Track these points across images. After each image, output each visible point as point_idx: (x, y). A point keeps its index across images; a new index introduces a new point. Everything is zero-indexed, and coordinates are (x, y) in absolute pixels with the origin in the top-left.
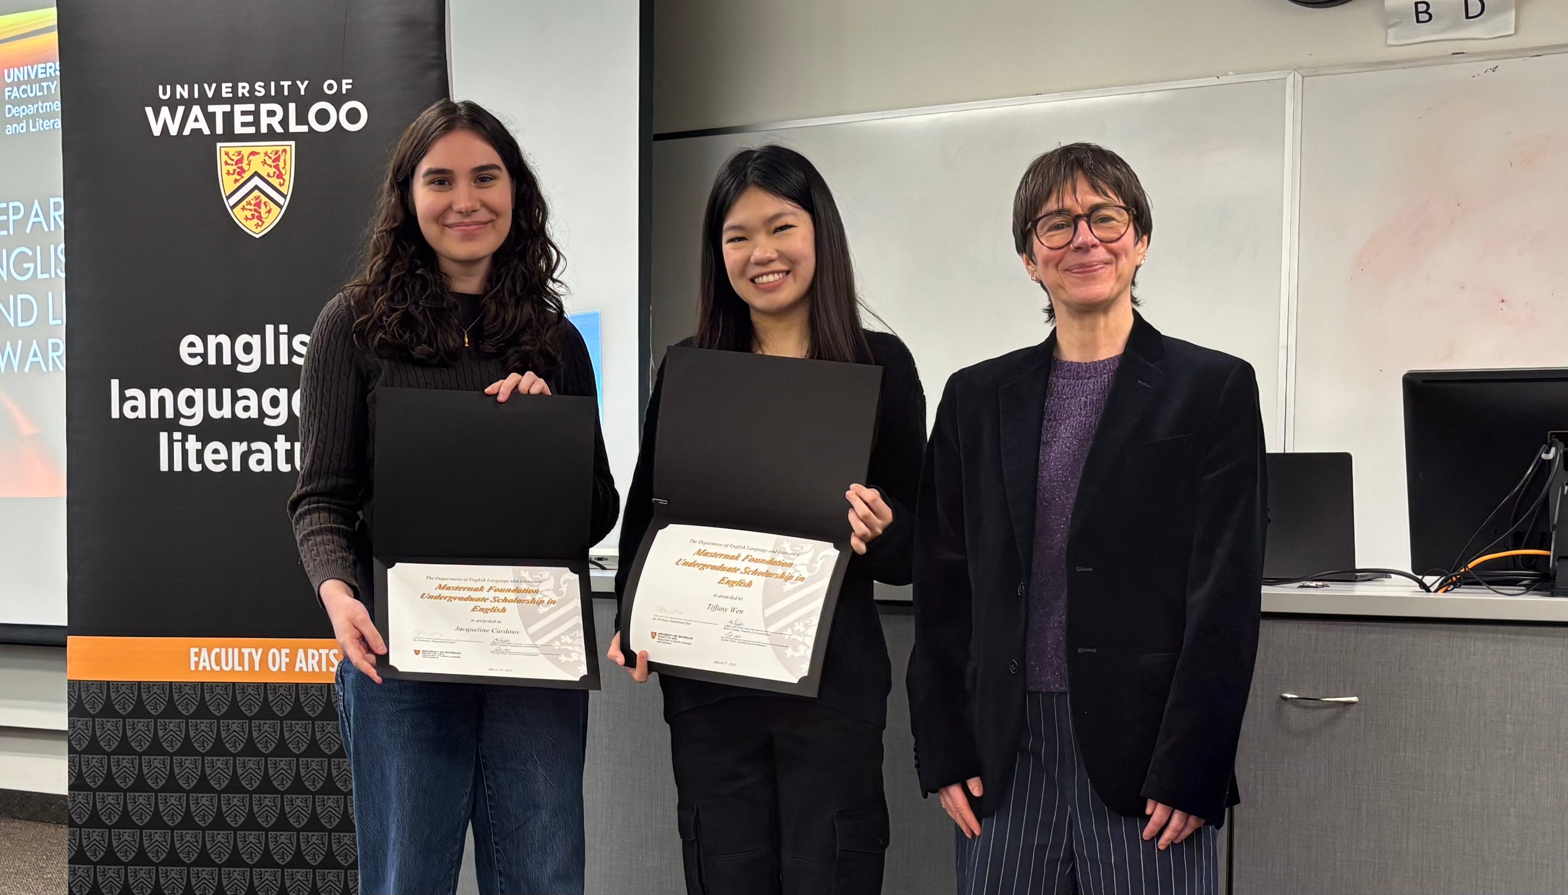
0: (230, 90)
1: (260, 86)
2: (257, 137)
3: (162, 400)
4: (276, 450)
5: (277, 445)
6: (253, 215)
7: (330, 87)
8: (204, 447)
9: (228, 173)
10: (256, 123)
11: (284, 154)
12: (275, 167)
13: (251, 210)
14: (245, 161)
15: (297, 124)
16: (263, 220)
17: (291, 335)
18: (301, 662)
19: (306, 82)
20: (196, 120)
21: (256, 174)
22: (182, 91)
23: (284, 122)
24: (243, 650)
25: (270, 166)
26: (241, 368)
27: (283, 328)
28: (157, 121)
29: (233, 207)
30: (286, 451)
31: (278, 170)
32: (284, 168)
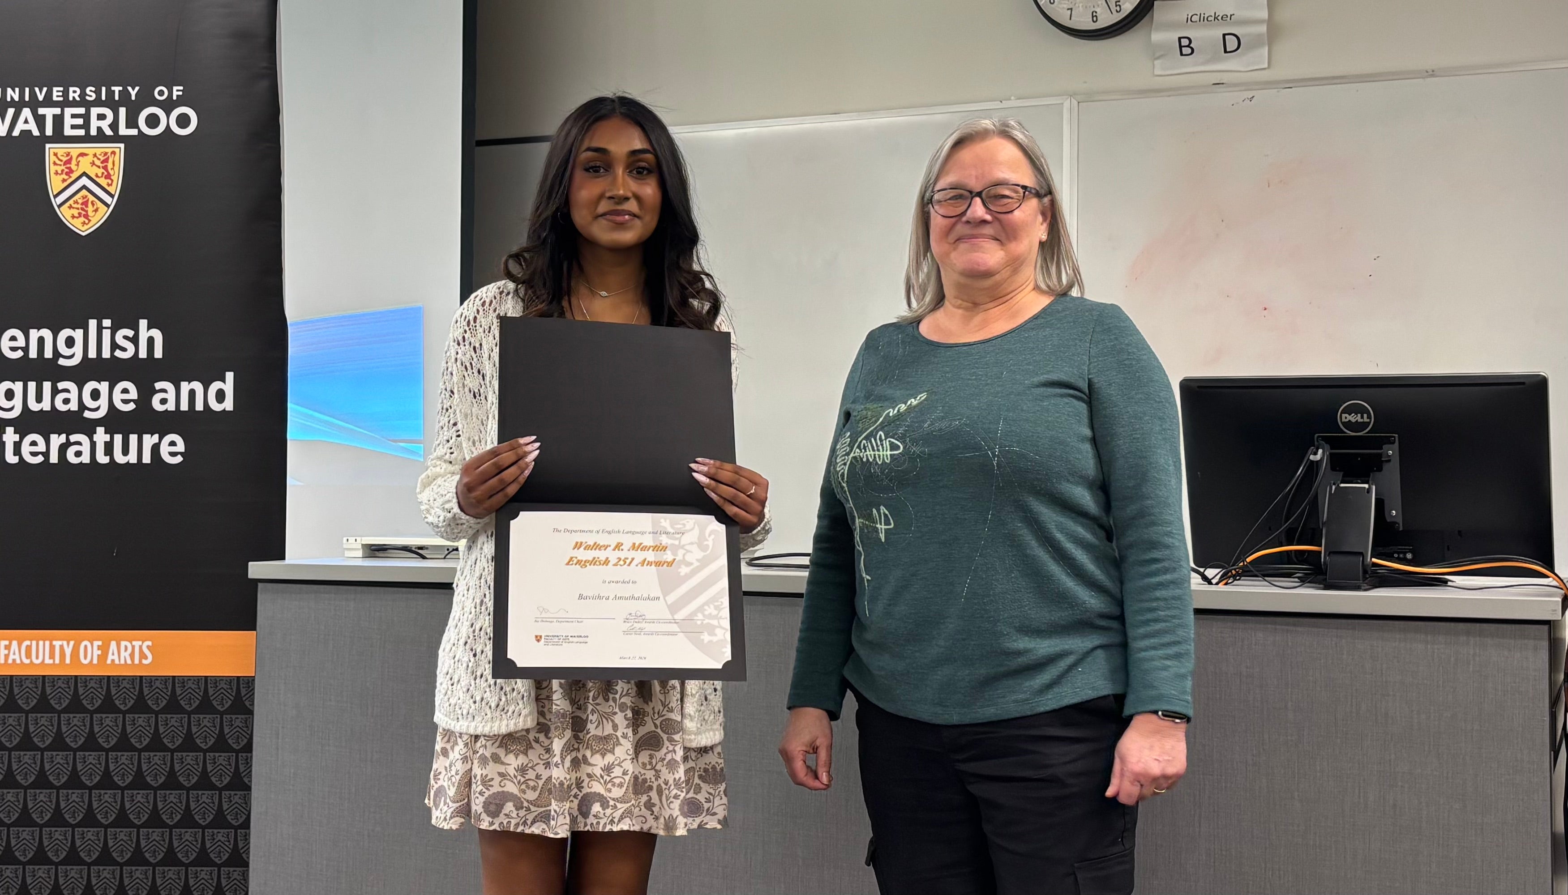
0: (61, 94)
1: (91, 91)
2: (87, 139)
4: (95, 443)
5: (96, 437)
6: (80, 214)
7: (161, 93)
8: (21, 439)
9: (56, 173)
10: (86, 126)
11: (113, 155)
12: (103, 168)
13: (78, 209)
14: (74, 162)
15: (128, 126)
16: (90, 218)
17: (114, 330)
18: (113, 654)
19: (137, 88)
20: (26, 122)
21: (85, 174)
22: (13, 94)
23: (114, 126)
24: (54, 643)
25: (99, 167)
26: (62, 362)
27: (107, 323)
29: (59, 206)
30: (106, 443)
31: (107, 171)
32: (112, 169)
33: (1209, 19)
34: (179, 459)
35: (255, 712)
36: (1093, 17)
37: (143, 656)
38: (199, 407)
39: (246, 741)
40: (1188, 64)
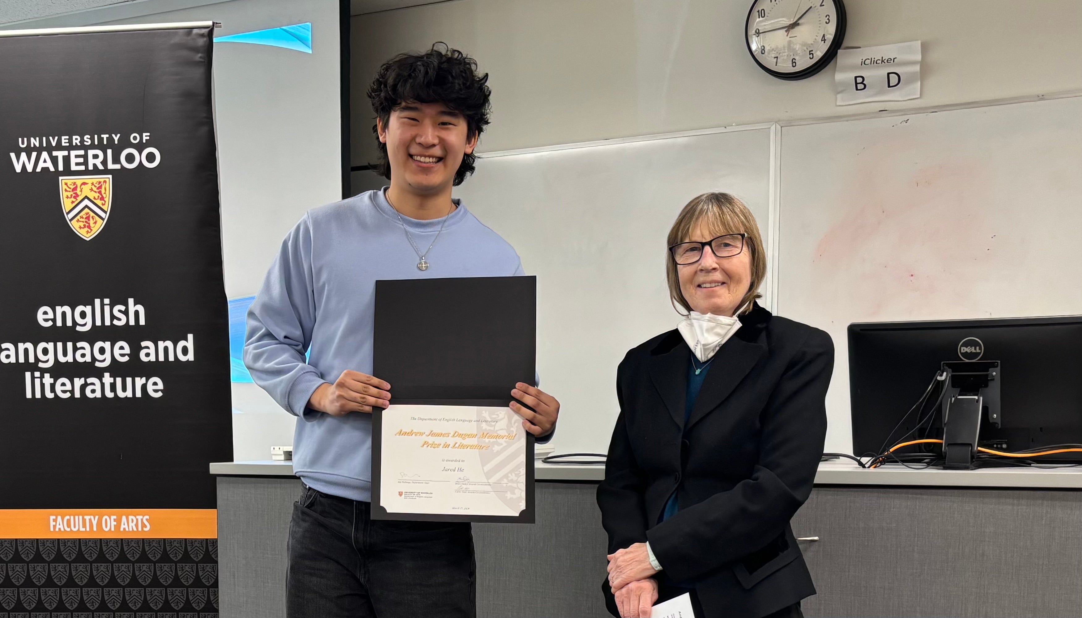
0: (67, 141)
1: (87, 138)
2: (87, 172)
3: (26, 351)
4: (104, 383)
5: (104, 380)
6: (85, 225)
7: (135, 138)
8: (55, 381)
10: (86, 163)
11: (105, 184)
12: (99, 192)
13: (83, 222)
14: (79, 189)
15: (113, 163)
16: (91, 228)
17: (112, 306)
18: (124, 525)
19: (119, 135)
20: (45, 161)
21: (86, 197)
22: (35, 142)
23: (104, 162)
24: (85, 517)
25: (96, 192)
26: (79, 328)
27: (107, 301)
28: (18, 161)
29: (71, 220)
30: (111, 383)
31: (101, 195)
32: (105, 193)
33: (878, 62)
34: (160, 394)
35: (219, 562)
36: (793, 63)
37: (144, 526)
38: (171, 358)
39: (213, 580)
40: (862, 97)
